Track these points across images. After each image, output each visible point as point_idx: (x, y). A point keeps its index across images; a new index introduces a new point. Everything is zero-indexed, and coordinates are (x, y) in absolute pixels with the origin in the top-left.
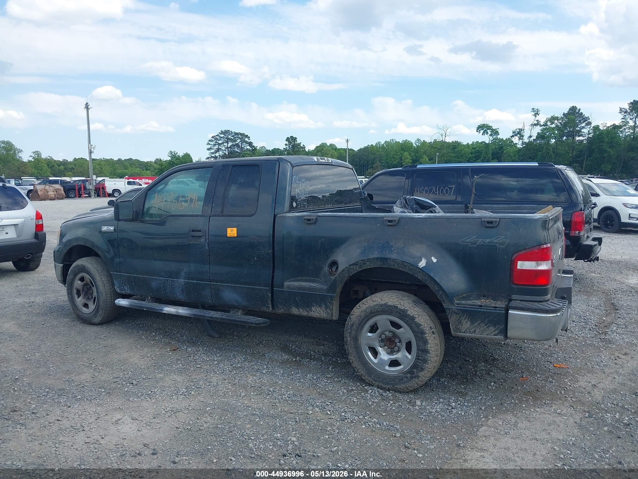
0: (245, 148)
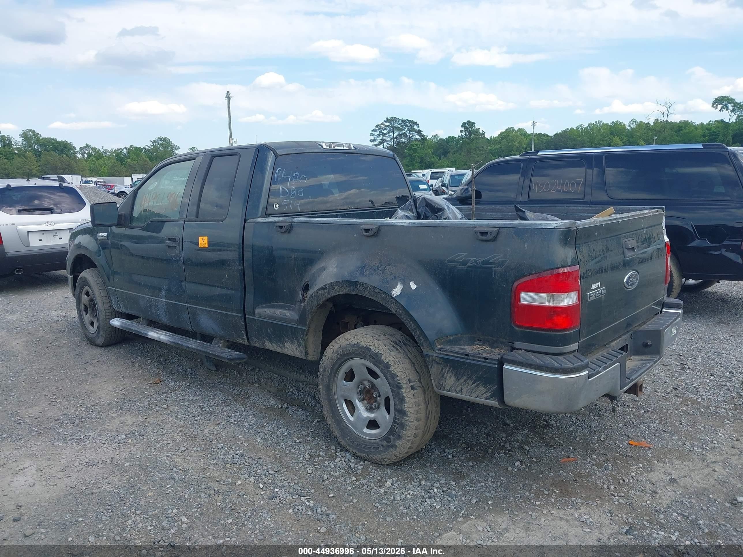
0: (414, 137)
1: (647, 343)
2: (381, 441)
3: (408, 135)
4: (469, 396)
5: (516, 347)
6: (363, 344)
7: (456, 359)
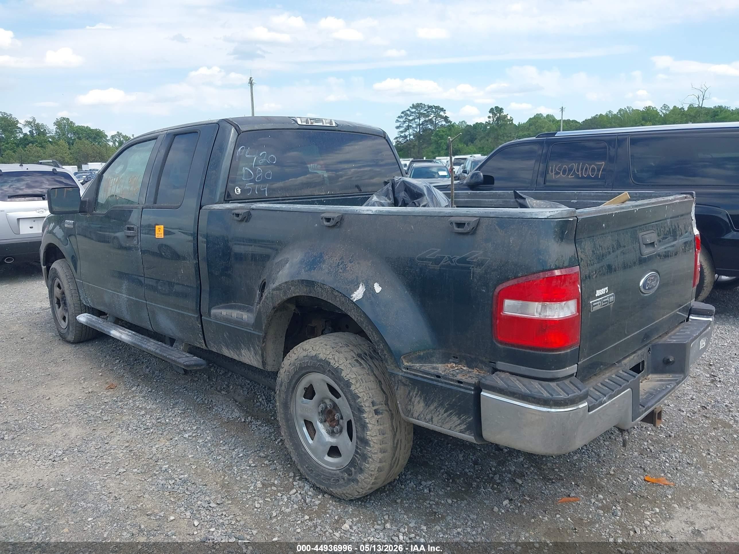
0: (440, 124)
1: (669, 360)
2: (342, 472)
3: (434, 121)
4: (441, 427)
5: (499, 368)
6: (322, 356)
7: (425, 380)
